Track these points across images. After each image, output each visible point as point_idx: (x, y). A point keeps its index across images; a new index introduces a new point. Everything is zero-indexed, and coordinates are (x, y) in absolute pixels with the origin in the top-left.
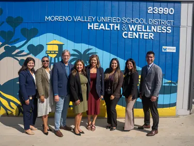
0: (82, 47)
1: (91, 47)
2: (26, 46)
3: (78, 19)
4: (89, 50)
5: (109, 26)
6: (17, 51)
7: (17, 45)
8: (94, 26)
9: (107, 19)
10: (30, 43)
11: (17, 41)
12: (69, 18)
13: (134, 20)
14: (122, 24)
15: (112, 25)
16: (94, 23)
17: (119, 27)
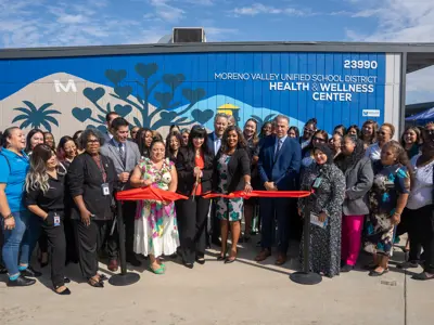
0: (263, 113)
1: (273, 112)
2: (189, 112)
3: (258, 76)
4: (271, 116)
5: (296, 86)
6: (177, 118)
7: (178, 110)
8: (277, 86)
9: (293, 77)
10: (195, 107)
11: (177, 105)
12: (246, 76)
13: (327, 78)
14: (311, 82)
15: (299, 84)
16: (277, 81)
17: (308, 87)
